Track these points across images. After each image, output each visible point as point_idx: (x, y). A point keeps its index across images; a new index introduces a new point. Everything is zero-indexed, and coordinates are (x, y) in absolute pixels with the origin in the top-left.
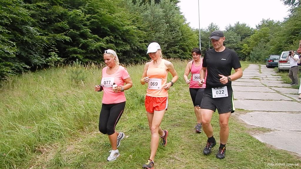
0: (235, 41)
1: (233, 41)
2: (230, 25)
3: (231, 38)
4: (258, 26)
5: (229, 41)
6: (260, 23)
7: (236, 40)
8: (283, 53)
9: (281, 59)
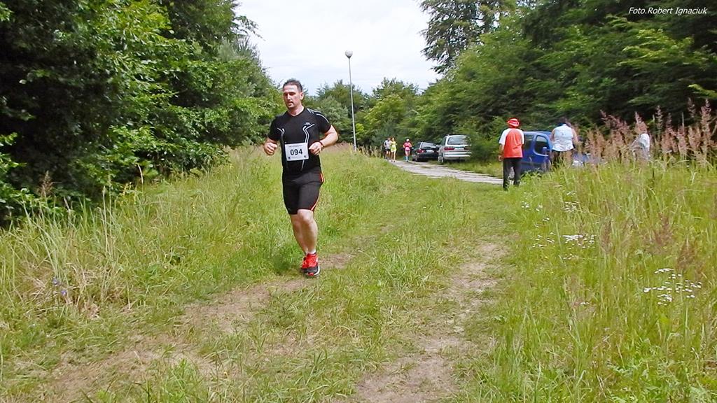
1: (335, 117)
2: (326, 87)
3: (330, 111)
4: (376, 90)
6: (380, 85)
8: (448, 137)
9: (447, 145)
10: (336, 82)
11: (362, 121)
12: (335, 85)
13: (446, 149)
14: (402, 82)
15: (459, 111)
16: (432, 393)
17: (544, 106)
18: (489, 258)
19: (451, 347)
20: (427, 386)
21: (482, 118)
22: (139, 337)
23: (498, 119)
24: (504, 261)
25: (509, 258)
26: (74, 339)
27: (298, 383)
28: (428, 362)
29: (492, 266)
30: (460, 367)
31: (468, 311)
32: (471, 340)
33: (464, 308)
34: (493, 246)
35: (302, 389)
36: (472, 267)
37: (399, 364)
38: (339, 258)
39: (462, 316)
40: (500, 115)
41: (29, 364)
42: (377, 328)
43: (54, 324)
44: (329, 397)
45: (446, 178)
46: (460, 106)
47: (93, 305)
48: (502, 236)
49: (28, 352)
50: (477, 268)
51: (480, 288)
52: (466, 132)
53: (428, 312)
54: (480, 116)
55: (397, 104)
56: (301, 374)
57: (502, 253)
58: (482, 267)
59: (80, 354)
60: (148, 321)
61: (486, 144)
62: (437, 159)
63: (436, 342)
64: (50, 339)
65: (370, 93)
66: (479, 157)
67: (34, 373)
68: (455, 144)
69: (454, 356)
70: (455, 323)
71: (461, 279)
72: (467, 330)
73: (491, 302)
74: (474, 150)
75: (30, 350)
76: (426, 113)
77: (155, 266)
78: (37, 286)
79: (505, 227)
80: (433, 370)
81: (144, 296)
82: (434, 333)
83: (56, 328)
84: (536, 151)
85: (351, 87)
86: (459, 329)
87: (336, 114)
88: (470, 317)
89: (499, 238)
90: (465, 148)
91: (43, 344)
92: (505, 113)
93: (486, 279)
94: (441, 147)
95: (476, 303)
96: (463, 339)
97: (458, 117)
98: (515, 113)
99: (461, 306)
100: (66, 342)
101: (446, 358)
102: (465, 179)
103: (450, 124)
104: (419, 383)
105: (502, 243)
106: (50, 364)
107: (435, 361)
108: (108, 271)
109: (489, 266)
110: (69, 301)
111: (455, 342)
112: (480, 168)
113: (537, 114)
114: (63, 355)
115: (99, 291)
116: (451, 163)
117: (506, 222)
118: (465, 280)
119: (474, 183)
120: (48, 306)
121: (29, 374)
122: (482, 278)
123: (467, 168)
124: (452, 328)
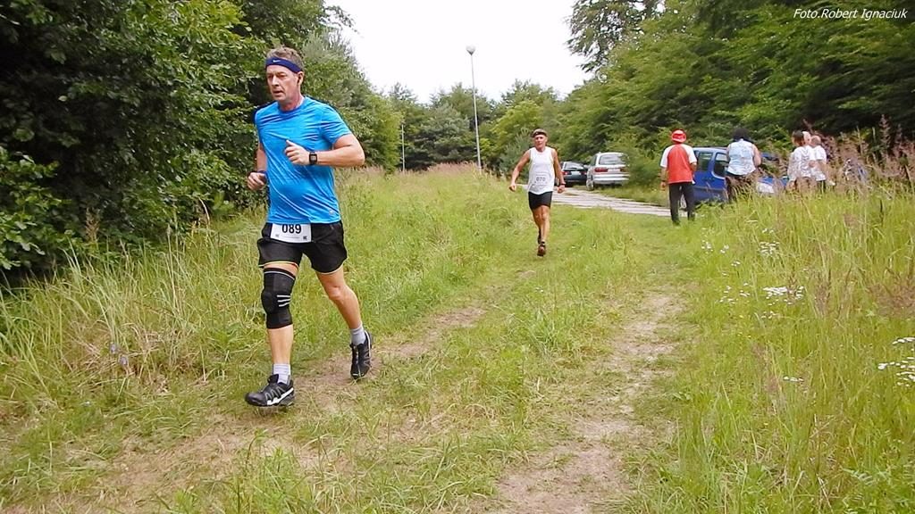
0: (458, 129)
1: (453, 130)
2: (442, 92)
3: (447, 122)
4: (506, 95)
5: (444, 130)
6: (511, 88)
7: (460, 128)
8: (599, 155)
9: (597, 166)
10: (454, 86)
11: (489, 135)
12: (453, 88)
13: (597, 170)
14: (538, 85)
15: (612, 119)
16: (597, 494)
17: (726, 113)
18: (661, 314)
19: (617, 433)
20: (590, 485)
21: (644, 130)
22: (219, 418)
23: (665, 131)
24: (679, 318)
25: (686, 315)
26: (139, 419)
27: (423, 479)
28: (589, 452)
29: (666, 326)
30: (633, 460)
31: (637, 385)
32: (642, 424)
33: (631, 381)
34: (665, 299)
35: (429, 487)
36: (639, 326)
37: (552, 454)
38: (466, 314)
39: (630, 392)
40: (667, 126)
41: (83, 452)
42: (520, 407)
43: (112, 401)
44: (463, 499)
45: (599, 209)
46: (615, 113)
47: (159, 376)
48: (676, 286)
49: (83, 437)
50: (645, 328)
51: (651, 354)
52: (622, 148)
53: (585, 387)
54: (642, 127)
55: (534, 113)
56: (427, 467)
57: (678, 308)
58: (652, 326)
59: (146, 440)
60: (230, 398)
61: (648, 164)
62: (585, 184)
63: (598, 425)
64: (109, 420)
65: (499, 100)
66: (639, 180)
67: (91, 464)
68: (609, 164)
69: (622, 444)
70: (621, 401)
71: (625, 342)
72: (636, 410)
73: (667, 373)
74: (632, 172)
75: (84, 435)
76: (571, 123)
77: (234, 325)
78: (90, 353)
79: (679, 274)
80: (596, 462)
81: (223, 364)
82: (595, 414)
83: (115, 406)
84: (716, 173)
85: (472, 92)
86: (627, 409)
87: (454, 126)
88: (641, 392)
89: (672, 288)
90: (622, 170)
91: (100, 426)
92: (674, 123)
93: (659, 343)
94: (591, 168)
95: (647, 374)
96: (632, 423)
97: (612, 128)
98: (686, 123)
99: (628, 378)
100: (127, 424)
101: (611, 448)
102: (624, 210)
103: (602, 138)
104: (578, 480)
105: (677, 295)
106: (110, 452)
107: (598, 452)
108: (176, 332)
109: (661, 326)
110: (130, 371)
111: (622, 427)
112: (642, 195)
113: (716, 125)
114: (126, 441)
115: (167, 358)
116: (603, 189)
117: (681, 267)
118: (631, 344)
119: (635, 214)
120: (104, 378)
121: (84, 465)
122: (653, 341)
123: (624, 194)
124: (617, 408)
